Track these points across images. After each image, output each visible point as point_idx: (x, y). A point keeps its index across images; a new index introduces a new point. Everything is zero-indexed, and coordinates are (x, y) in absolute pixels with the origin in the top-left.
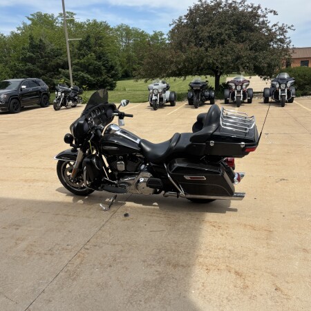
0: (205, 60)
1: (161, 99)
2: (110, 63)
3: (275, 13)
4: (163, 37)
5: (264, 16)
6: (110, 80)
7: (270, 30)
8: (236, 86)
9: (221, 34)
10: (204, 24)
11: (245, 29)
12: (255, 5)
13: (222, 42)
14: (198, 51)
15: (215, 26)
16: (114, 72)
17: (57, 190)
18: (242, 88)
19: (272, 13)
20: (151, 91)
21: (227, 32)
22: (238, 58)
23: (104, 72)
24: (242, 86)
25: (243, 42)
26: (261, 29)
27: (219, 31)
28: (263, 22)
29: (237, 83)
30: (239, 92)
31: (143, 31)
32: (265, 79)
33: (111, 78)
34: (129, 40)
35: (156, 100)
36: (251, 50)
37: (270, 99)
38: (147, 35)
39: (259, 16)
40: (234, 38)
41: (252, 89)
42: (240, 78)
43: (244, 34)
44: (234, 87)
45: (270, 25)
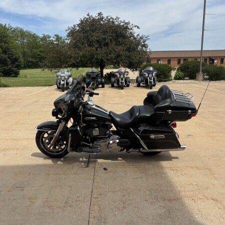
0: (95, 57)
1: (67, 83)
2: (14, 56)
3: (138, 27)
4: (50, 39)
5: (131, 29)
6: (15, 69)
7: (136, 38)
8: (120, 75)
9: (105, 39)
10: (93, 32)
11: (121, 36)
12: (126, 21)
13: (106, 45)
14: (91, 50)
15: (101, 33)
16: (17, 63)
17: (32, 155)
18: (124, 77)
19: (136, 27)
20: (59, 77)
21: (109, 38)
22: (118, 56)
23: (9, 63)
24: (124, 75)
25: (120, 45)
26: (130, 37)
27: (103, 37)
28: (131, 33)
29: (120, 73)
30: (122, 79)
31: (35, 34)
32: (133, 71)
33: (15, 67)
34: (24, 39)
35: (64, 84)
36: (126, 51)
37: (141, 84)
38: (38, 37)
39: (129, 29)
40: (114, 42)
41: (129, 77)
42: (122, 70)
43: (120, 40)
44: (119, 76)
45: (135, 35)
